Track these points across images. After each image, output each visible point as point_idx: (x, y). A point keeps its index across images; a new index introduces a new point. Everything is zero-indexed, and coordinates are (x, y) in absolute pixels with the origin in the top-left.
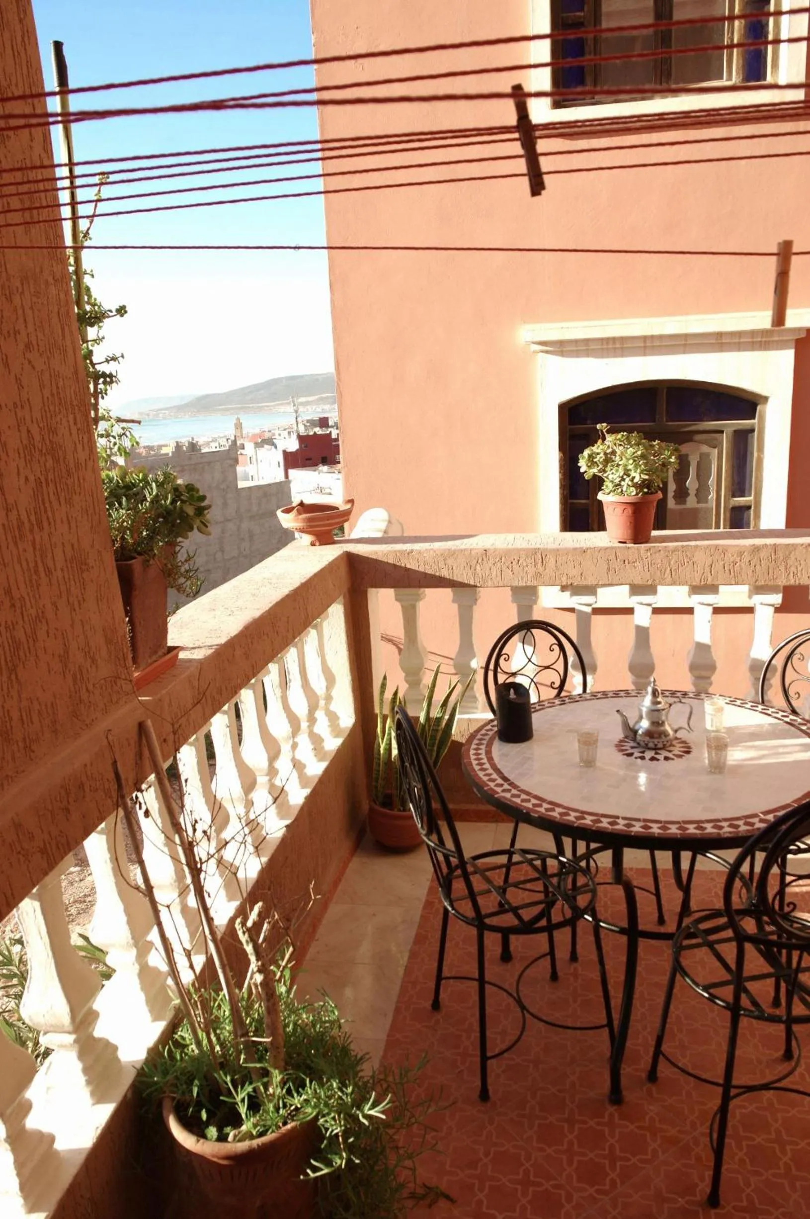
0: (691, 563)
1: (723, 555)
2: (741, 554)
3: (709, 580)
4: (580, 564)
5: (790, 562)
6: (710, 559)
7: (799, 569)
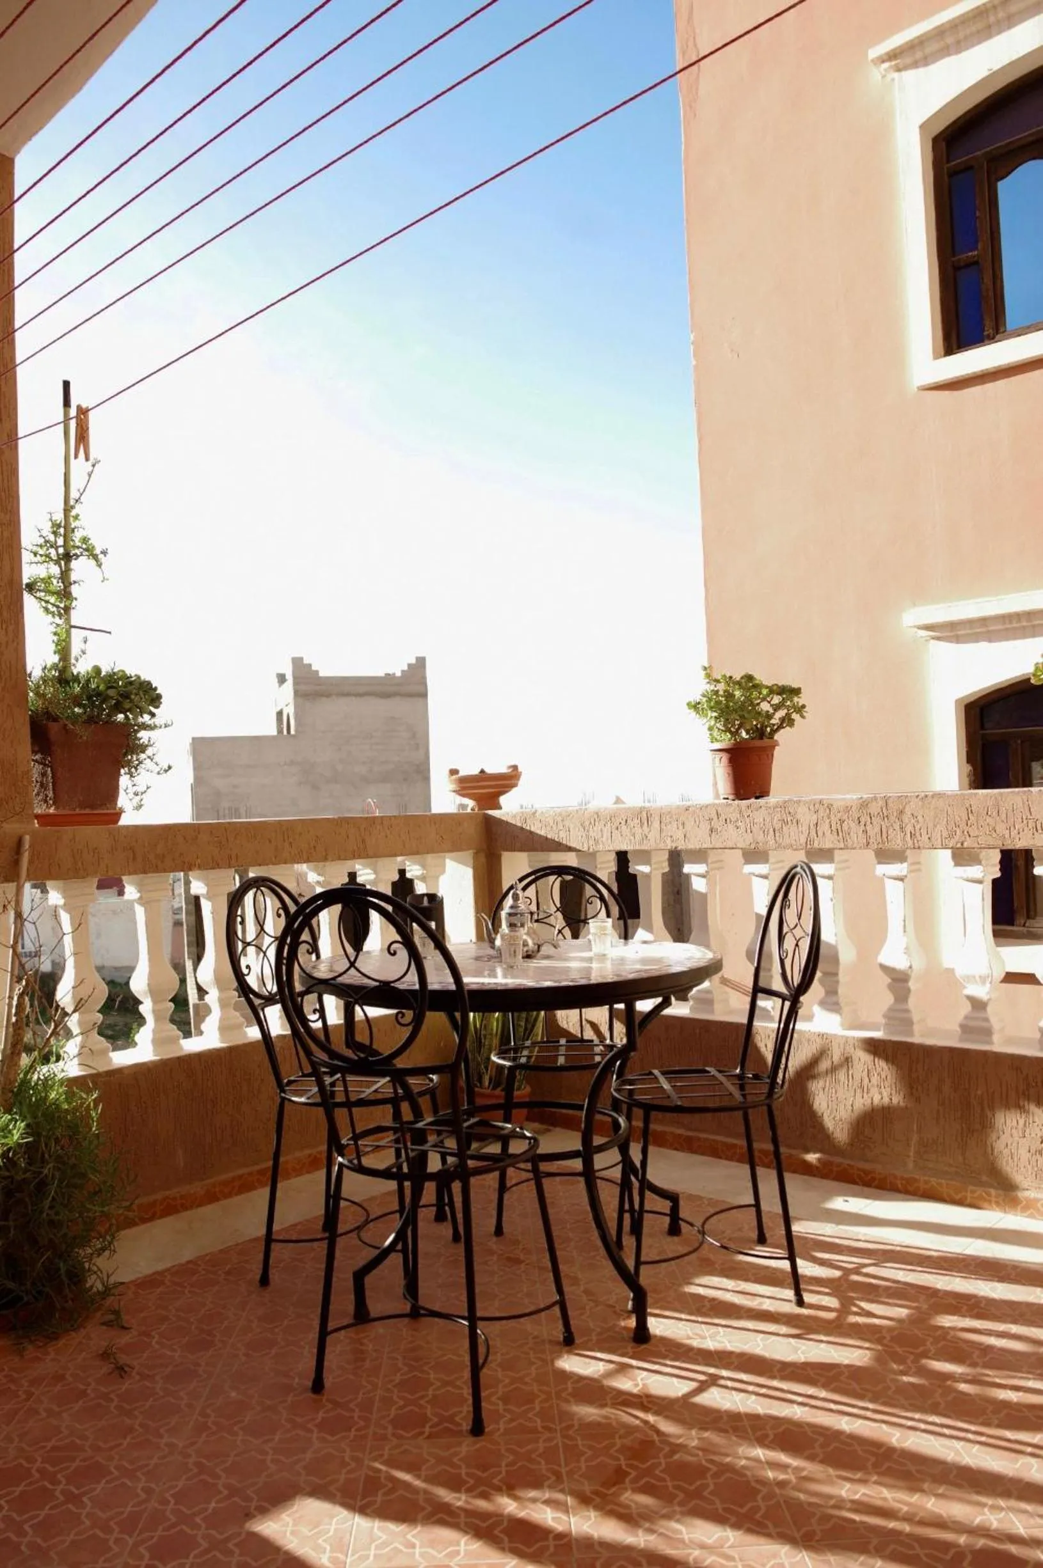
0: (794, 821)
1: (828, 811)
2: (848, 809)
3: (816, 843)
4: (683, 824)
5: (906, 818)
6: (815, 817)
7: (918, 827)
